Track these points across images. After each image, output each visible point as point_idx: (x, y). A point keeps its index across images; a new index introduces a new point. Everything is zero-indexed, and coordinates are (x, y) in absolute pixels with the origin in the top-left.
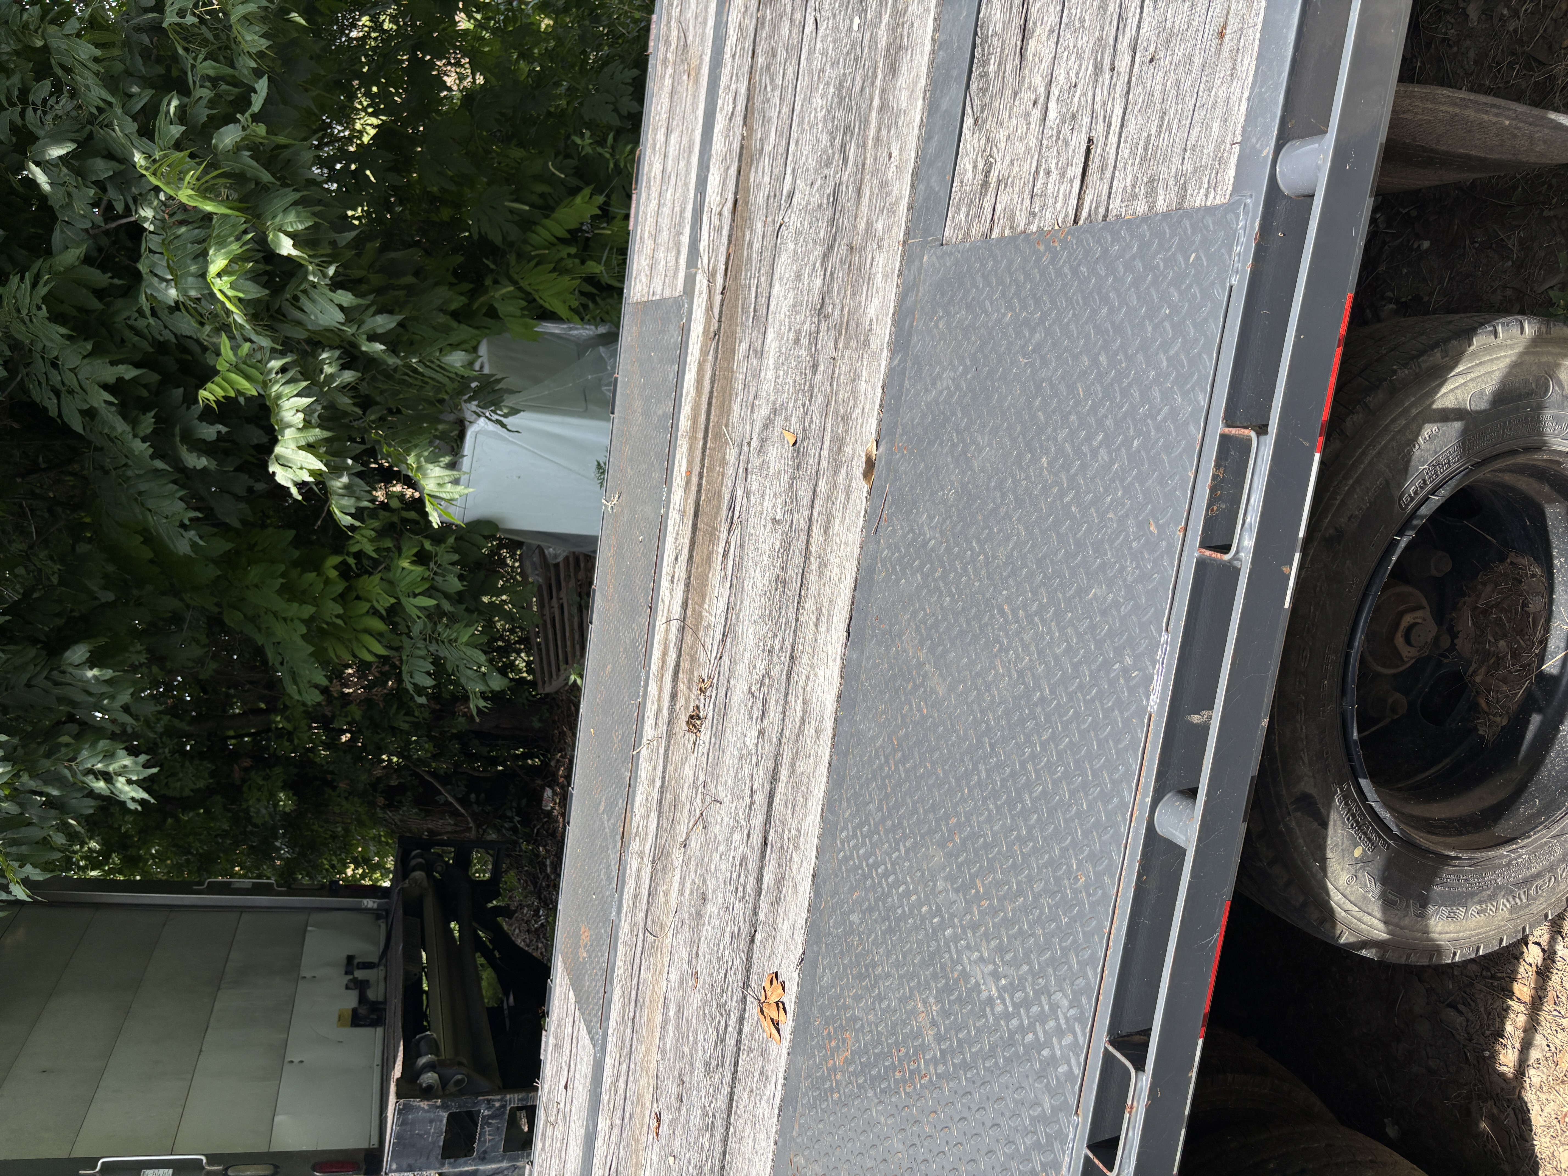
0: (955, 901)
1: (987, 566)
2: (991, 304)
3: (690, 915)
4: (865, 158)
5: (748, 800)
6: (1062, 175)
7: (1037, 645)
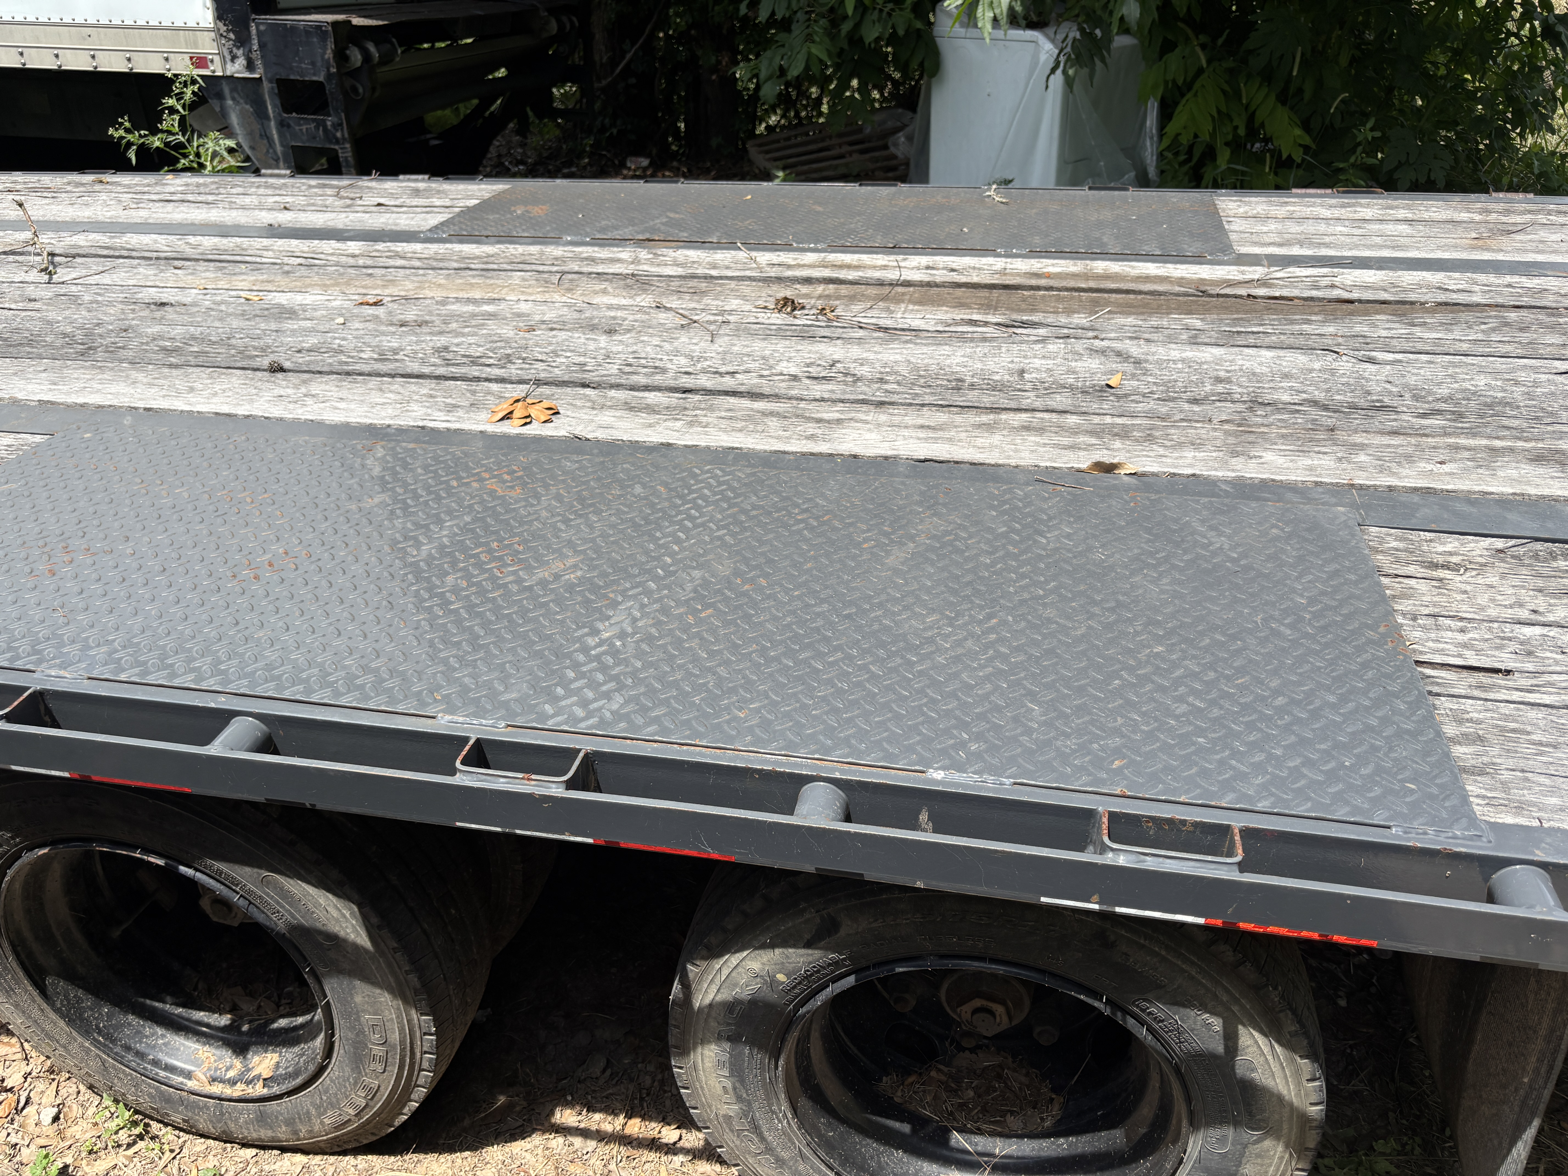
0: (684, 590)
1: (1032, 598)
2: (1309, 582)
3: (591, 319)
4: (1433, 437)
5: (723, 369)
6: (1465, 646)
7: (965, 655)
